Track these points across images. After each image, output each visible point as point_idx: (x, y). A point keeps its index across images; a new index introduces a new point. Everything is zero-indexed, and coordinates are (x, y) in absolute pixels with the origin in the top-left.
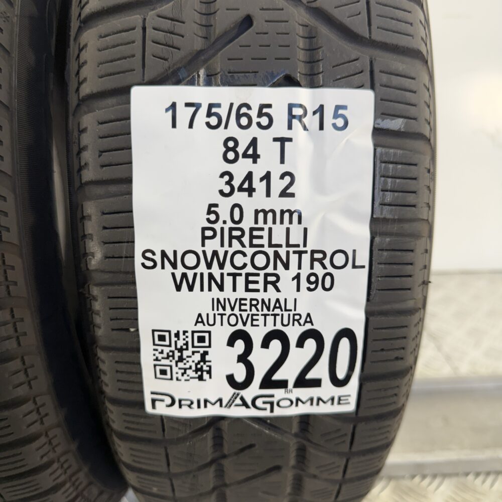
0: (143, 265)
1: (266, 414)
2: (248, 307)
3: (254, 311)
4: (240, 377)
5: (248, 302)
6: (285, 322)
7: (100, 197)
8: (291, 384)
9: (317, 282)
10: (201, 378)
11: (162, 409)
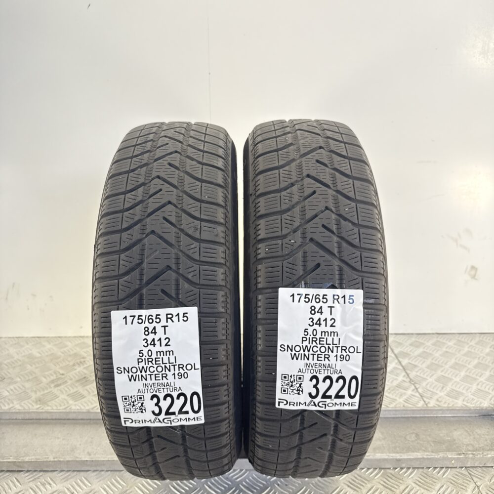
0: (280, 350)
1: (323, 409)
2: (318, 367)
3: (320, 368)
4: (314, 394)
5: (318, 365)
6: (332, 373)
7: (263, 324)
8: (333, 397)
9: (343, 358)
10: (299, 394)
11: (282, 406)
